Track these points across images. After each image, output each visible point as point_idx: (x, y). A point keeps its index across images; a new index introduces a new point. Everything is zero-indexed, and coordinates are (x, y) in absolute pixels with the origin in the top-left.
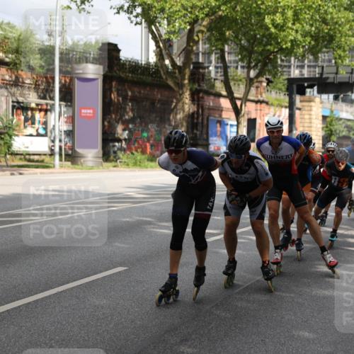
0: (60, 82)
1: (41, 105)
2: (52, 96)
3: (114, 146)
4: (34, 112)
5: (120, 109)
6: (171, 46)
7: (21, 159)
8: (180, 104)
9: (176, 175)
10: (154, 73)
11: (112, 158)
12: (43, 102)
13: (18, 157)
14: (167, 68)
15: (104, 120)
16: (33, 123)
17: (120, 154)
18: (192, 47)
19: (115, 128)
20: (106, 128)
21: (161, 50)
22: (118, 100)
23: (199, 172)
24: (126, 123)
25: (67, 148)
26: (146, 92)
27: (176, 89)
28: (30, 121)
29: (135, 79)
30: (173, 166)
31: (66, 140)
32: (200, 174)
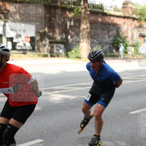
7: (142, 56)
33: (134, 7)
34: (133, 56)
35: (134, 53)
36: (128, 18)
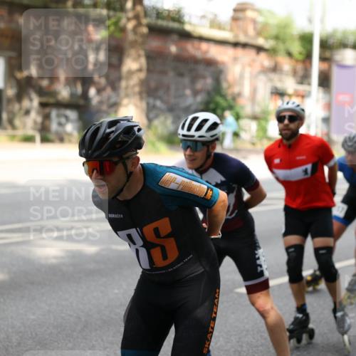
33: (260, 19)
34: (253, 144)
35: (257, 137)
36: (245, 46)
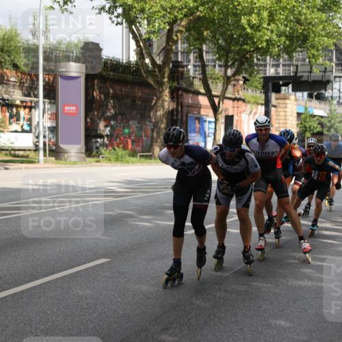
0: (44, 80)
1: (26, 102)
2: (36, 93)
3: (97, 142)
4: (19, 109)
5: (102, 106)
6: (151, 45)
7: (6, 154)
8: (160, 102)
9: (175, 168)
10: (135, 71)
11: (94, 153)
12: (28, 99)
13: (4, 152)
14: (148, 67)
15: (86, 116)
16: (18, 120)
17: (102, 150)
18: (171, 46)
19: (98, 124)
20: (89, 124)
21: (141, 50)
22: (100, 98)
23: (196, 165)
24: (107, 120)
25: (51, 143)
26: (127, 90)
27: (156, 87)
28: (15, 118)
29: (117, 78)
30: (172, 160)
31: (51, 136)
32: (197, 167)
